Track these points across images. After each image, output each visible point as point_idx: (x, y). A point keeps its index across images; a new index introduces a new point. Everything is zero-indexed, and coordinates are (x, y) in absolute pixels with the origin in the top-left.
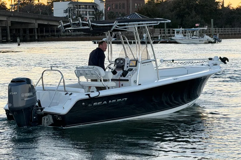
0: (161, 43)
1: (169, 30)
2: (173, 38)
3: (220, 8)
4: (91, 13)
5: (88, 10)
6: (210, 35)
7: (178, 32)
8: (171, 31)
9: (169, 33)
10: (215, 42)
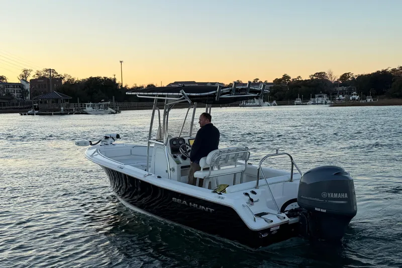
0: (76, 114)
1: (81, 104)
2: (84, 110)
3: (120, 88)
4: (18, 91)
5: (16, 89)
6: (112, 108)
7: (88, 106)
8: (83, 105)
9: (82, 106)
10: (116, 113)
